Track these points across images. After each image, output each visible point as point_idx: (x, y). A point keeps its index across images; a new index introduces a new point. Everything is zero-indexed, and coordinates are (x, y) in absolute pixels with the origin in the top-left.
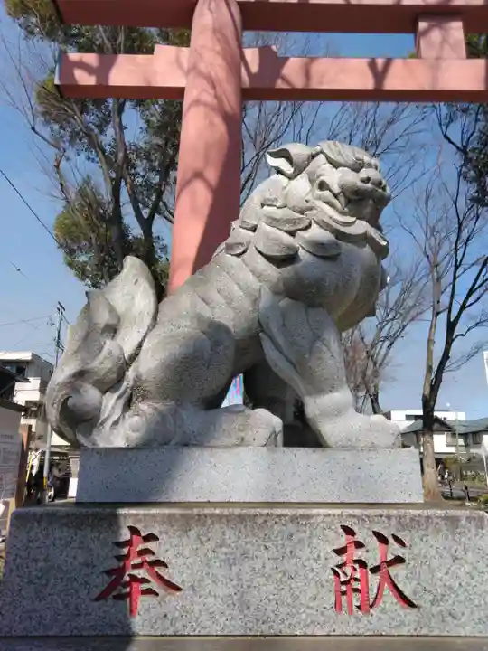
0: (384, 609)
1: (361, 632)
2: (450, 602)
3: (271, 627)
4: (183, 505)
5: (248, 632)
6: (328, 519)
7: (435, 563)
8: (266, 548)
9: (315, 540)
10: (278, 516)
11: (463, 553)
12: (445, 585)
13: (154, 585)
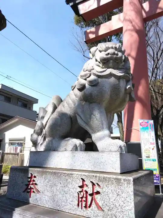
0: (92, 209)
1: (84, 215)
2: (115, 211)
3: (60, 208)
4: (50, 168)
5: (54, 208)
6: (77, 176)
7: (111, 195)
8: (60, 183)
9: (73, 182)
10: (64, 173)
11: (121, 193)
12: (113, 204)
13: (34, 190)
